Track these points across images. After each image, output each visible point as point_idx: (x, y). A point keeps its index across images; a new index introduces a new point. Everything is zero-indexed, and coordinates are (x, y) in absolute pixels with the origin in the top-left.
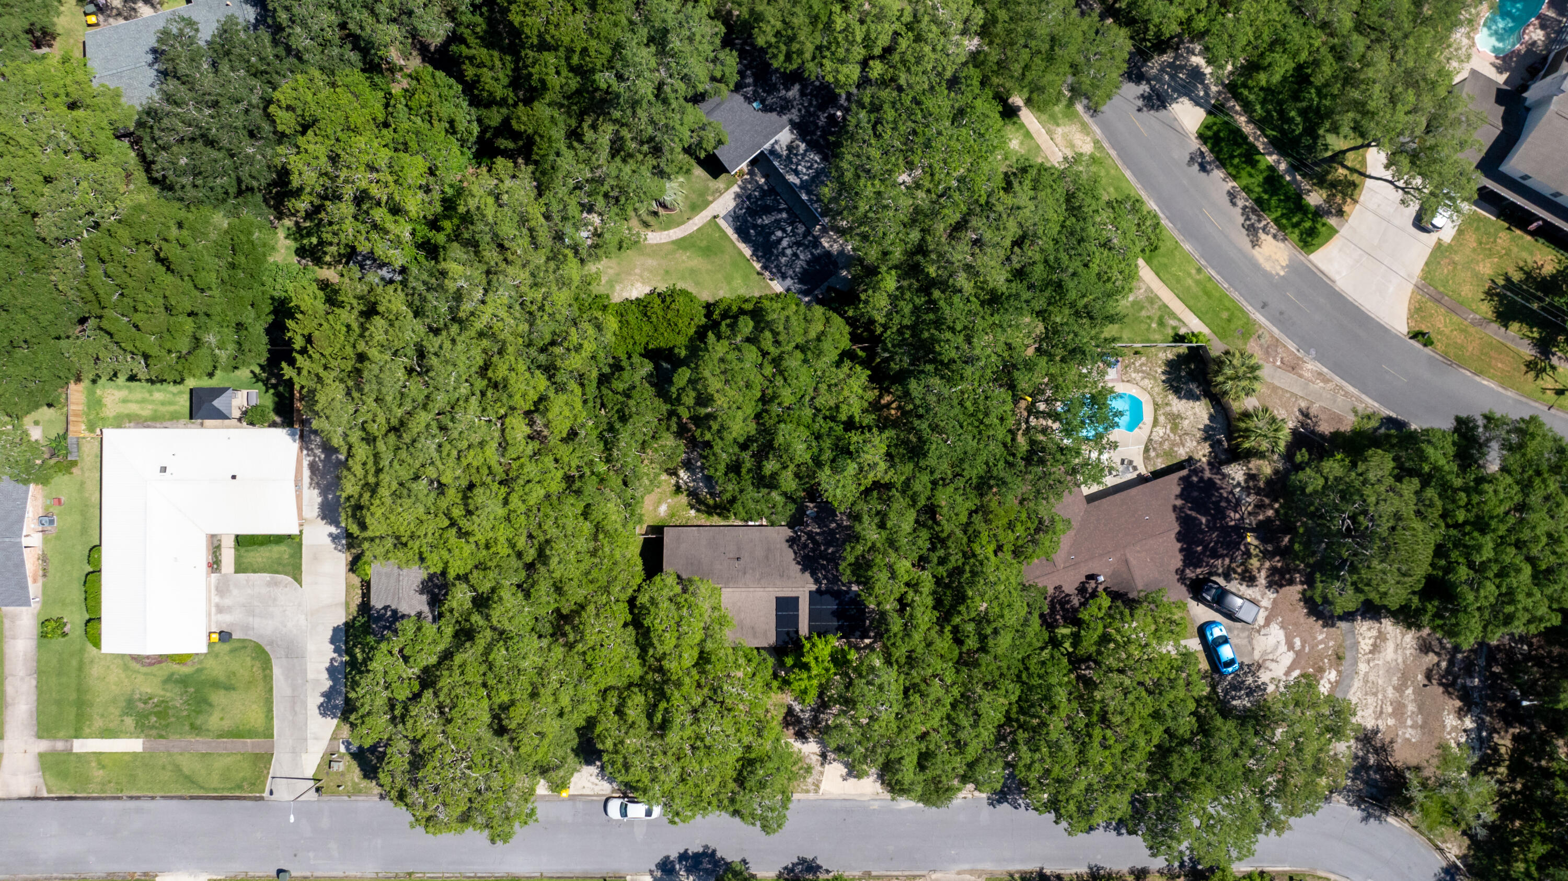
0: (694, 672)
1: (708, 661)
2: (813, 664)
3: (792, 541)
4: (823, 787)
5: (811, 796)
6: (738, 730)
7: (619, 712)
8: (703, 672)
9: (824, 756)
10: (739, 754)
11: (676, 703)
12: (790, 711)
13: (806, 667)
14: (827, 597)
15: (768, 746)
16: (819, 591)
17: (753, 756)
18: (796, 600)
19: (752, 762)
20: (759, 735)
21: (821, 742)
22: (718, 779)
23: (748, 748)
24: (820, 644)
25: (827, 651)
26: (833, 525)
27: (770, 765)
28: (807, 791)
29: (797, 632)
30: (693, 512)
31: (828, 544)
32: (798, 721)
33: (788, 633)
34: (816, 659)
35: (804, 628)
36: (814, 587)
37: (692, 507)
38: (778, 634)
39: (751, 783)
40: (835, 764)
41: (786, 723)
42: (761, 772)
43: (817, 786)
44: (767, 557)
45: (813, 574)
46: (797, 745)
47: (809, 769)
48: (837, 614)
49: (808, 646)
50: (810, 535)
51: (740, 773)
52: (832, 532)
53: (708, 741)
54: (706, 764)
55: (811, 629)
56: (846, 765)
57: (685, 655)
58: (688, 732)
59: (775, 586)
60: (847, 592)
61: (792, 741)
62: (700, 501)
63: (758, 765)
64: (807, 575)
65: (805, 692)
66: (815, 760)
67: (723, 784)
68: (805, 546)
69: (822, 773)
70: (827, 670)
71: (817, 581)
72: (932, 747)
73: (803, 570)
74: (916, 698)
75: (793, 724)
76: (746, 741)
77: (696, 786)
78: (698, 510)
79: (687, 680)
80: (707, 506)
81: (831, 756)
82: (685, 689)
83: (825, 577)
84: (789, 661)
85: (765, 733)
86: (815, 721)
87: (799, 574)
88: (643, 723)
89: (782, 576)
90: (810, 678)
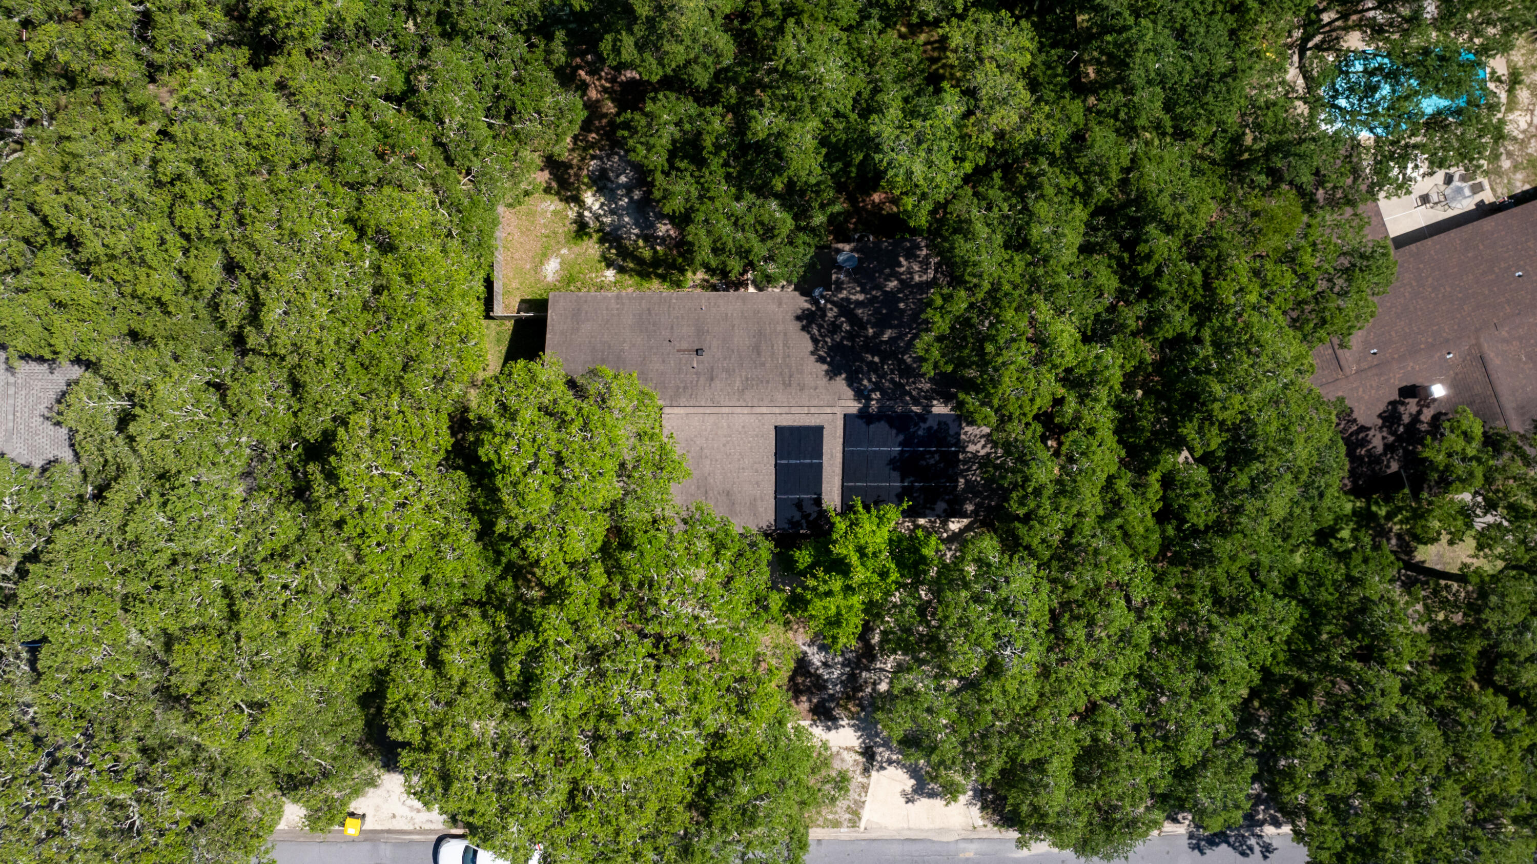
0: (597, 571)
1: (626, 545)
2: (854, 559)
3: (807, 320)
4: (868, 815)
5: (844, 833)
6: (695, 698)
7: (434, 661)
8: (614, 569)
9: (868, 754)
10: (697, 753)
11: (551, 636)
12: (802, 665)
13: (841, 567)
14: (881, 427)
15: (759, 733)
16: (864, 416)
17: (727, 755)
18: (818, 431)
19: (725, 769)
20: (742, 712)
21: (866, 726)
22: (652, 806)
23: (718, 738)
24: (867, 524)
25: (884, 534)
26: (893, 284)
27: (764, 774)
28: (836, 824)
29: (818, 501)
30: (610, 274)
31: (882, 324)
32: (819, 684)
33: (799, 504)
34: (861, 551)
35: (832, 496)
36: (853, 407)
37: (609, 264)
38: (779, 505)
39: (726, 810)
40: (891, 770)
41: (796, 690)
42: (745, 790)
43: (855, 814)
44: (757, 349)
45: (851, 382)
46: (818, 732)
47: (842, 782)
48: (900, 465)
49: (841, 525)
50: (845, 308)
51: (701, 791)
52: (891, 298)
53: (624, 722)
54: (624, 776)
55: (846, 494)
56: (914, 772)
57: (575, 532)
58: (577, 704)
59: (773, 403)
60: (922, 418)
61: (806, 723)
62: (624, 253)
63: (738, 774)
64: (840, 383)
65: (835, 622)
66: (851, 761)
67: (665, 814)
68: (835, 328)
69: (865, 788)
70: (884, 575)
71: (860, 394)
72: (1107, 737)
73: (832, 373)
74: (1076, 631)
75: (809, 691)
76: (711, 724)
77: (604, 821)
78: (621, 270)
79: (578, 586)
80: (640, 261)
81: (883, 754)
82: (574, 606)
83: (877, 387)
84: (803, 557)
85: (755, 707)
86: (852, 684)
87: (823, 381)
88: (486, 683)
89: (787, 385)
90: (848, 589)
